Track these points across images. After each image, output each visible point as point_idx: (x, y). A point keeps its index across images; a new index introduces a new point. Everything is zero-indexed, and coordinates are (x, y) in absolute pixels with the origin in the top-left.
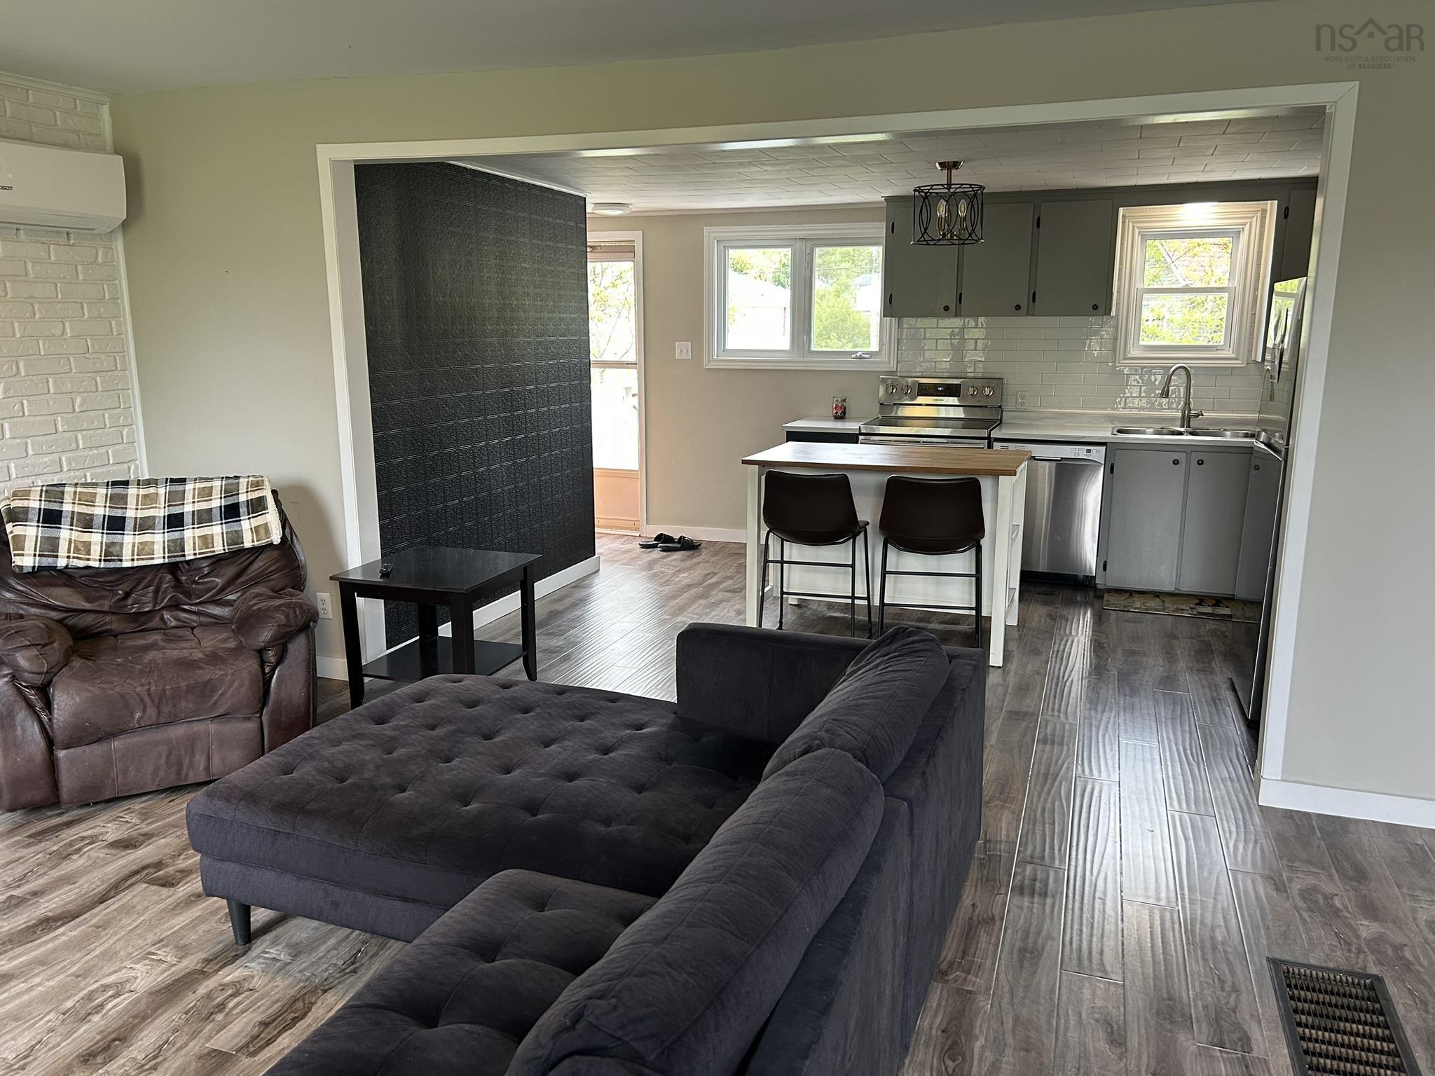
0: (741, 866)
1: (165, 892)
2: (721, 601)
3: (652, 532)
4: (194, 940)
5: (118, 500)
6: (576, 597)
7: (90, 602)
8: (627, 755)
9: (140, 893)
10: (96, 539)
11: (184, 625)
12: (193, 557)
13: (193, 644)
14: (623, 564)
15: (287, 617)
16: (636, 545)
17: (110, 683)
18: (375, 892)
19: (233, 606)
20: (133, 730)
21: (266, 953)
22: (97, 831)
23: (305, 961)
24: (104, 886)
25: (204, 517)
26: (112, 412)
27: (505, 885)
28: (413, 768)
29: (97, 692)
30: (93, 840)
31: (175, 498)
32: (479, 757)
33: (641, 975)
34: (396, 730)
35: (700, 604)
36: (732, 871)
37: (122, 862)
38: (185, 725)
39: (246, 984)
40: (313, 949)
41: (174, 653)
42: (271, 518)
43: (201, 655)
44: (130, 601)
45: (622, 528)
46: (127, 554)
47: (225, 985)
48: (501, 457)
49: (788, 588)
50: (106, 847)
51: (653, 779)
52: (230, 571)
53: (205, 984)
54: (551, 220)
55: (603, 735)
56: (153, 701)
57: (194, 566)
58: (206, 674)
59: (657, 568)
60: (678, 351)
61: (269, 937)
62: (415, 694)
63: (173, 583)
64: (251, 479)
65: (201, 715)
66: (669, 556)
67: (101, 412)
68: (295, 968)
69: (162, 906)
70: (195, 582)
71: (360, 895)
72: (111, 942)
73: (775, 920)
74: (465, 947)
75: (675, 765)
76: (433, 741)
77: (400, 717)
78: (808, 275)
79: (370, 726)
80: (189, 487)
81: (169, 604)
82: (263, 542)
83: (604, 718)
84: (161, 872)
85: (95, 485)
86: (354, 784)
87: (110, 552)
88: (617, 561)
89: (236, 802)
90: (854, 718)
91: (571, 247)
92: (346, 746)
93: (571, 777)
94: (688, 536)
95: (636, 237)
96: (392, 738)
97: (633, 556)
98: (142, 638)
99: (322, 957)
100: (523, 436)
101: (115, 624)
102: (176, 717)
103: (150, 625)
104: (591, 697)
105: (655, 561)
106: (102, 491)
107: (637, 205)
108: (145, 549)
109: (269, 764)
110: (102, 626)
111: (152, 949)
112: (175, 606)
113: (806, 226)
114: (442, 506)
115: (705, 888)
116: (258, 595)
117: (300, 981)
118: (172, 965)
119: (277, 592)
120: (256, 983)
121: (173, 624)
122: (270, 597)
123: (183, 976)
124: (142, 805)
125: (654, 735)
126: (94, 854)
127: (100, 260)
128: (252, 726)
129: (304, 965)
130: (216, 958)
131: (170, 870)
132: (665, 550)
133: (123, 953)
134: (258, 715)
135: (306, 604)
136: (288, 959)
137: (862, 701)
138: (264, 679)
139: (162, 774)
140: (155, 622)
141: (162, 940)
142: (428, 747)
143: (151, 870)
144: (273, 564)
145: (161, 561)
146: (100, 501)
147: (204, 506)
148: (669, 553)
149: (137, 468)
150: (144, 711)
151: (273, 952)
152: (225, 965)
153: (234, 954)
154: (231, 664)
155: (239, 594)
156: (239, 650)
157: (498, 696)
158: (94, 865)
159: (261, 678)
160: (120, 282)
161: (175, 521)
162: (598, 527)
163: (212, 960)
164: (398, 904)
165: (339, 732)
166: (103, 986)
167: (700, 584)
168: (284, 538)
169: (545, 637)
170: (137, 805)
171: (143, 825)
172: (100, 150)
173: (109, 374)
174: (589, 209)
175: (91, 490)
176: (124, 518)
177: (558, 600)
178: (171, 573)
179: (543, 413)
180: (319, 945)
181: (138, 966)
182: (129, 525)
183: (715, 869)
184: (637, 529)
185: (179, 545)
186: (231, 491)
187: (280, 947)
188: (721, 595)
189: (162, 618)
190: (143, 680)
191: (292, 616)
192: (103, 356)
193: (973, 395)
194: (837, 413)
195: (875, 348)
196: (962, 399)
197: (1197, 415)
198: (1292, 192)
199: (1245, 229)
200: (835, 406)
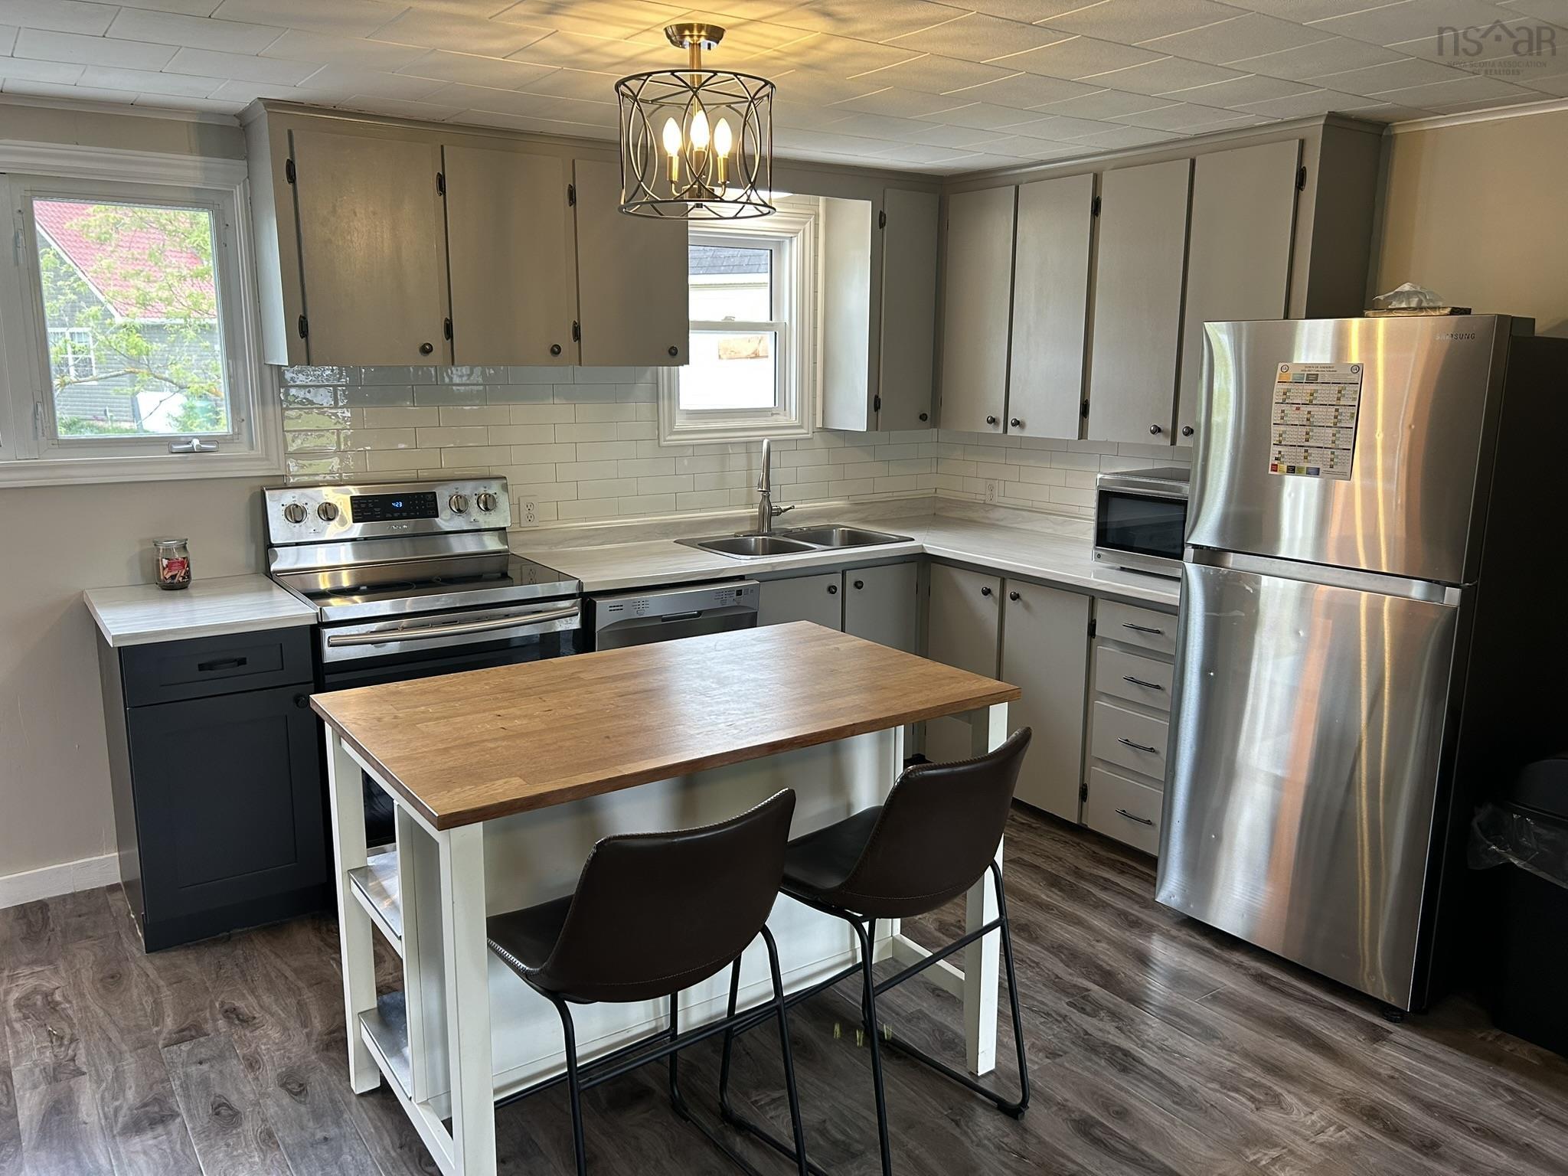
193: (459, 511)
194: (173, 577)
195: (224, 428)
196: (445, 521)
197: (780, 512)
198: (888, 190)
199: (795, 240)
200: (165, 562)
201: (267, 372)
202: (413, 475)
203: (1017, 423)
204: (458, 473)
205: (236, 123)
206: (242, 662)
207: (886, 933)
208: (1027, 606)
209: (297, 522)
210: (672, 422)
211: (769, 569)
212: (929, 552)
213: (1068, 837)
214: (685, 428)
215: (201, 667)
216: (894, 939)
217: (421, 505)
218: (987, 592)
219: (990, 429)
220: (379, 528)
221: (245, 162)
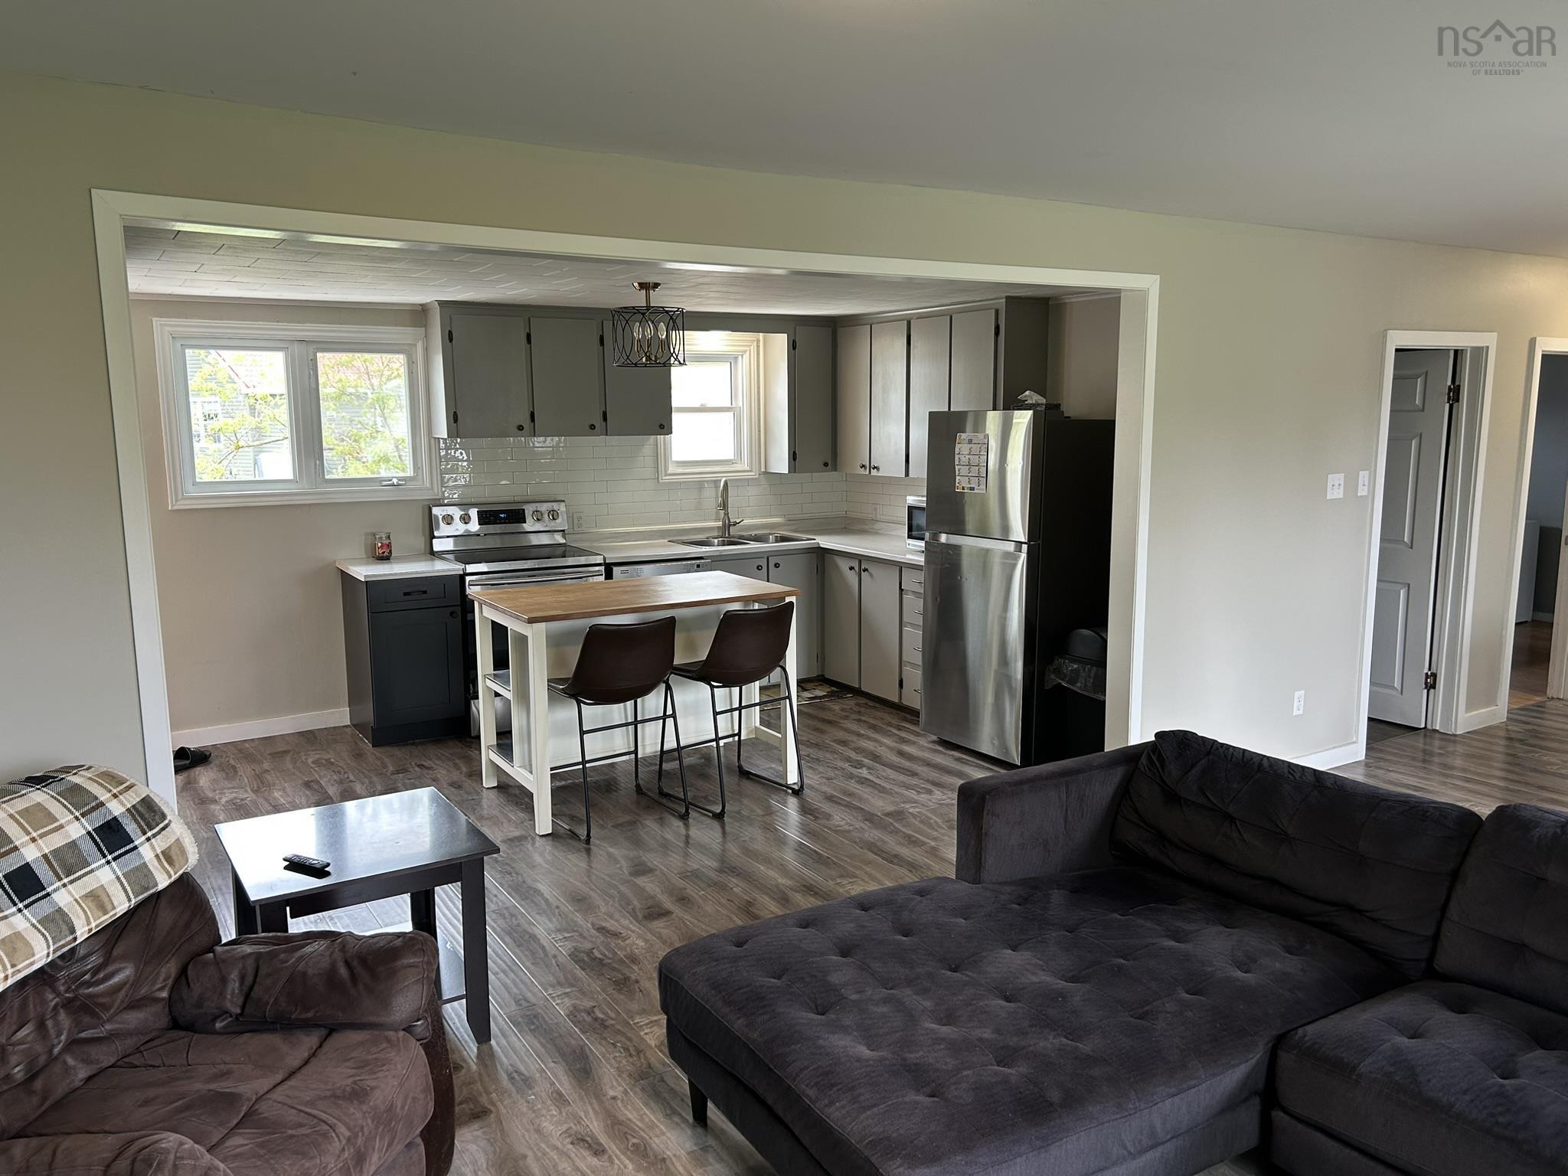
12: (86, 936)
25: (69, 861)
63: (58, 1000)
70: (88, 984)
78: (313, 386)
81: (72, 1037)
82: (181, 873)
112: (76, 1041)
113: (308, 326)
145: (42, 964)
147: (56, 841)
161: (23, 885)
178: (46, 985)
193: (538, 520)
194: (383, 553)
195: (410, 473)
196: (529, 526)
197: (735, 524)
198: (797, 327)
199: (744, 356)
200: (380, 545)
201: (433, 441)
202: (511, 499)
203: (875, 468)
204: (537, 499)
205: (420, 308)
206: (425, 592)
207: (752, 723)
208: (871, 575)
209: (449, 524)
210: (666, 468)
211: (718, 554)
212: (822, 546)
213: (894, 711)
214: (674, 472)
215: (405, 594)
216: (756, 727)
217: (518, 516)
218: (851, 568)
219: (862, 471)
220: (491, 528)
221: (424, 329)
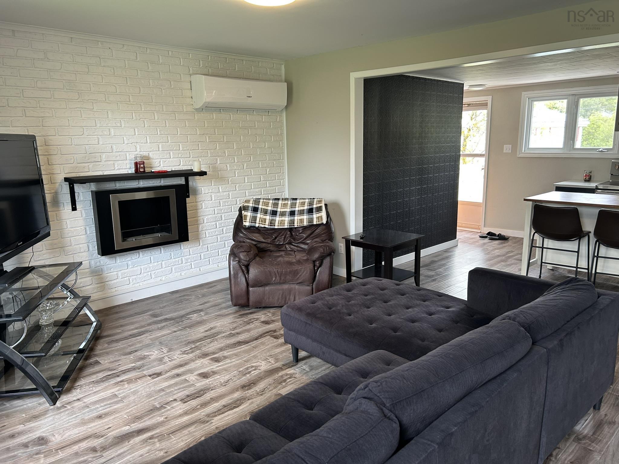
0: (448, 353)
1: (275, 340)
2: (512, 264)
3: (486, 231)
4: (281, 358)
5: (276, 205)
6: (446, 256)
7: (265, 239)
8: (439, 317)
9: (267, 339)
10: (268, 218)
11: (292, 250)
12: (297, 226)
13: (293, 256)
14: (469, 244)
15: (324, 250)
16: (477, 236)
17: (266, 267)
18: (336, 351)
19: (308, 245)
20: (272, 284)
21: (302, 367)
22: (259, 317)
23: (314, 372)
24: (258, 335)
25: (301, 212)
26: (278, 174)
27: (377, 354)
28: (355, 308)
29: (262, 269)
30: (257, 319)
31: (293, 205)
32: (380, 308)
33: (393, 379)
34: (352, 294)
35: (502, 264)
36: (443, 354)
37: (264, 328)
38: (288, 285)
39: (294, 375)
40: (317, 369)
41: (286, 259)
42: (323, 214)
43: (295, 261)
44: (276, 240)
45: (472, 228)
46: (276, 224)
47: (287, 374)
48: (415, 195)
49: (545, 260)
50: (260, 322)
51: (447, 328)
52: (309, 232)
53: (281, 372)
54: (446, 94)
55: (431, 308)
56: (279, 275)
57: (297, 230)
58: (296, 267)
59: (485, 247)
60: (505, 149)
61: (304, 362)
62: (363, 283)
63: (290, 235)
64: (318, 199)
65: (294, 282)
66: (492, 242)
67: (275, 174)
68: (310, 374)
69: (273, 344)
70: (297, 235)
71: (332, 351)
72: (257, 353)
73: (454, 374)
74: (356, 371)
75: (459, 324)
76: (365, 300)
77: (355, 290)
78: (575, 112)
79: (344, 292)
80: (298, 201)
81: (289, 242)
82: (320, 222)
83: (433, 302)
84: (275, 334)
85: (269, 199)
86: (334, 310)
87: (272, 223)
88: (467, 242)
89: (295, 310)
90: (531, 312)
91: (455, 105)
92: (334, 297)
93: (413, 321)
94: (503, 234)
95: (488, 99)
96: (351, 297)
97: (475, 241)
98: (278, 253)
99: (319, 372)
100: (426, 186)
101: (272, 248)
102: (285, 281)
103: (282, 249)
104: (430, 293)
105: (484, 244)
106: (271, 201)
107: (489, 85)
108: (282, 222)
109: (308, 300)
110: (267, 248)
111: (268, 358)
112: (290, 243)
114: (388, 213)
115: (430, 358)
116: (316, 242)
117: (311, 378)
118: (273, 364)
119: (323, 241)
120: (297, 376)
121: (289, 250)
122: (320, 243)
123: (276, 368)
124: (273, 311)
125: (453, 311)
126: (256, 324)
127: (278, 120)
128: (309, 288)
129: (313, 374)
130: (286, 365)
131: (278, 333)
132: (491, 239)
133: (259, 357)
134: (312, 284)
135: (331, 246)
136: (309, 370)
137: (539, 306)
138: (314, 271)
139: (280, 301)
140: (283, 248)
141: (271, 356)
142: (362, 302)
143: (272, 332)
144: (323, 231)
145: (287, 227)
146: (270, 205)
147: (302, 208)
148: (492, 241)
149: (284, 194)
150: (276, 278)
151: (304, 367)
152: (288, 368)
153: (292, 365)
154: (304, 265)
155: (311, 241)
156: (307, 260)
157: (393, 288)
158: (256, 328)
159: (313, 271)
160: (284, 128)
161: (292, 213)
162: (458, 227)
163: (285, 365)
164: (344, 357)
165: (333, 292)
166: (252, 366)
167: (504, 255)
168: (327, 222)
169: (427, 271)
170: (272, 310)
171: (272, 317)
172: (281, 81)
173: (278, 161)
174: (466, 88)
175: (268, 201)
176: (277, 211)
177: (436, 256)
178: (289, 232)
179: (436, 177)
180: (319, 368)
181: (263, 362)
182: (278, 213)
183: (438, 353)
184: (479, 229)
185: (292, 222)
186: (311, 204)
187: (307, 366)
188: (513, 261)
189: (286, 247)
190: (276, 267)
191: (325, 250)
192: (276, 155)
195: (611, 147)
200: (585, 175)
